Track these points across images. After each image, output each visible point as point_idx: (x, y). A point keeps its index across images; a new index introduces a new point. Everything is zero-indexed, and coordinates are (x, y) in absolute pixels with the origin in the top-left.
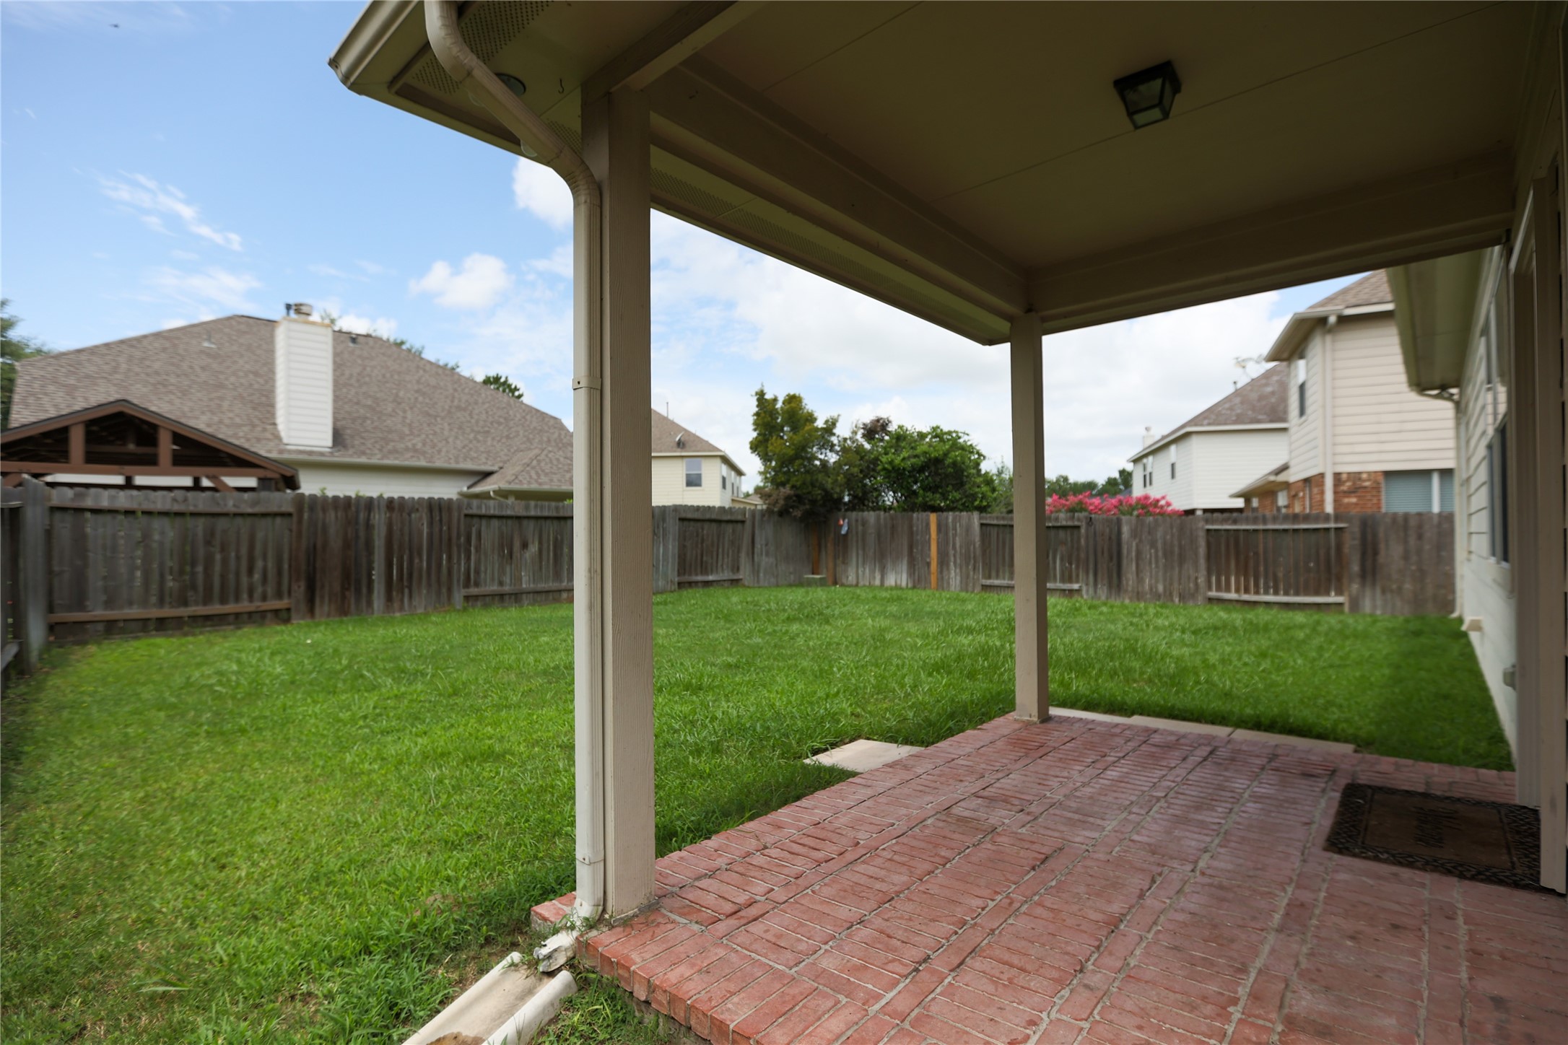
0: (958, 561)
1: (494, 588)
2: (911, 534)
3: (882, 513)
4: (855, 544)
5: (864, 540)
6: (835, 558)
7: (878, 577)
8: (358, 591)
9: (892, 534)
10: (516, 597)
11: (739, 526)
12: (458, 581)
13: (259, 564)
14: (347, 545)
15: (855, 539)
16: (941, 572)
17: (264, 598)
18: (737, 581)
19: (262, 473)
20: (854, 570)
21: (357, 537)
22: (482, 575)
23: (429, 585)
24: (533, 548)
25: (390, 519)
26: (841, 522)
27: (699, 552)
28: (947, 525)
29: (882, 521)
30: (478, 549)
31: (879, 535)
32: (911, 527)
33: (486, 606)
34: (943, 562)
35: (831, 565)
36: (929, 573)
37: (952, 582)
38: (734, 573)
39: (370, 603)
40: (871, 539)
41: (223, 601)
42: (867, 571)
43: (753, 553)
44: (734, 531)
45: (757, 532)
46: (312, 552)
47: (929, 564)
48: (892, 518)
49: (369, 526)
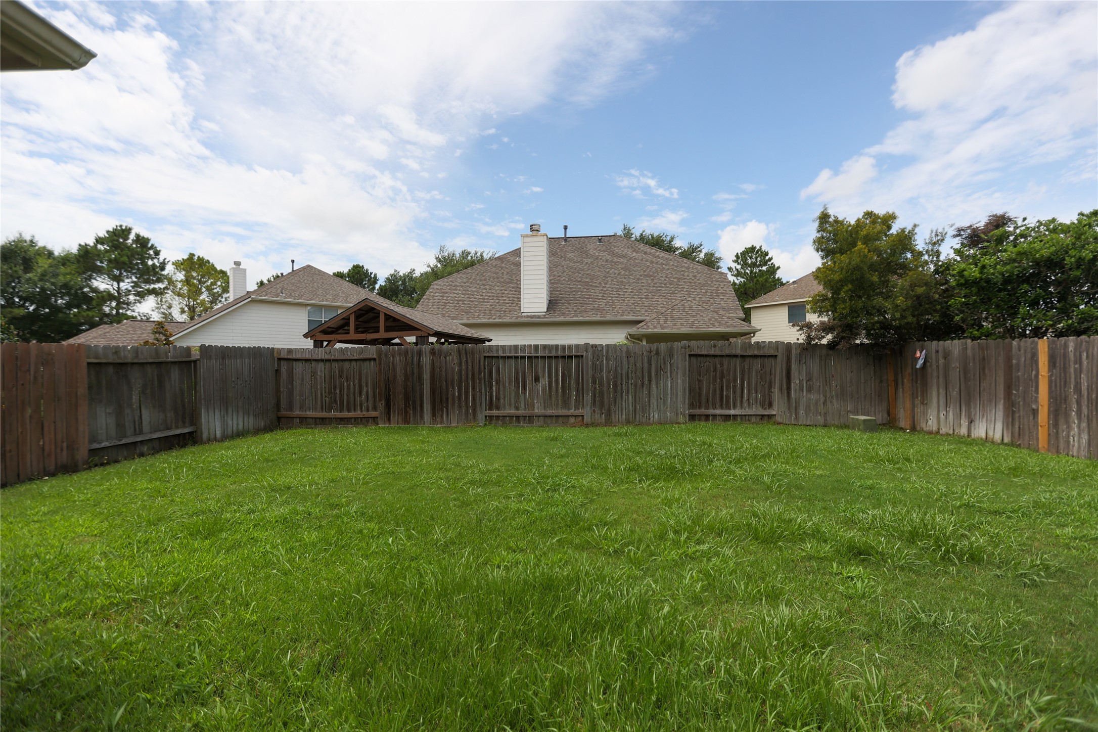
0: (1085, 411)
1: (512, 411)
2: (1009, 368)
3: (969, 341)
4: (935, 381)
5: (946, 376)
6: (914, 396)
7: (965, 423)
8: (415, 408)
9: (983, 368)
10: (530, 419)
11: (772, 360)
12: (481, 405)
13: (365, 390)
14: (407, 378)
15: (935, 374)
16: (1056, 425)
17: (368, 410)
18: (770, 417)
19: (419, 333)
20: (935, 413)
21: (413, 373)
22: (502, 401)
23: (460, 407)
24: (544, 382)
25: (433, 360)
26: (918, 354)
27: (718, 386)
28: (1065, 356)
29: (969, 352)
30: (498, 383)
31: (965, 370)
32: (1009, 359)
33: (504, 424)
34: (1058, 410)
35: (908, 404)
36: (1036, 424)
37: (1074, 442)
38: (763, 407)
39: (422, 417)
40: (955, 376)
41: (349, 411)
42: (951, 414)
43: (789, 389)
44: (763, 366)
45: (794, 366)
46: (388, 381)
47: (1035, 412)
48: (981, 348)
49: (420, 366)
